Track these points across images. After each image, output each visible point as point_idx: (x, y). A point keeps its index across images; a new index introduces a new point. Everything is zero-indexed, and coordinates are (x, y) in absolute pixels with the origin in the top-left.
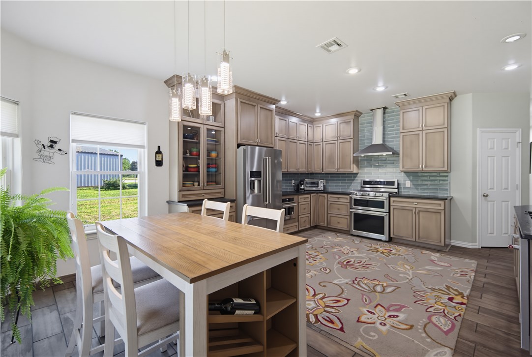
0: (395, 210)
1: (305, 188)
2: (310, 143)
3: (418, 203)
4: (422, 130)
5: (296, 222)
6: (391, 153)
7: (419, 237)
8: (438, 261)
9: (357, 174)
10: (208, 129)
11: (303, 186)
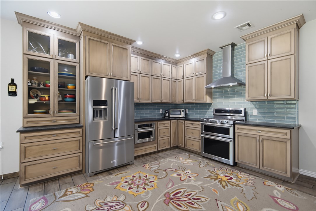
0: (239, 137)
1: (170, 115)
2: (175, 80)
3: (261, 131)
4: (268, 60)
5: (155, 144)
6: (236, 84)
7: (263, 166)
8: (281, 199)
9: (211, 104)
10: (59, 64)
11: (168, 114)
